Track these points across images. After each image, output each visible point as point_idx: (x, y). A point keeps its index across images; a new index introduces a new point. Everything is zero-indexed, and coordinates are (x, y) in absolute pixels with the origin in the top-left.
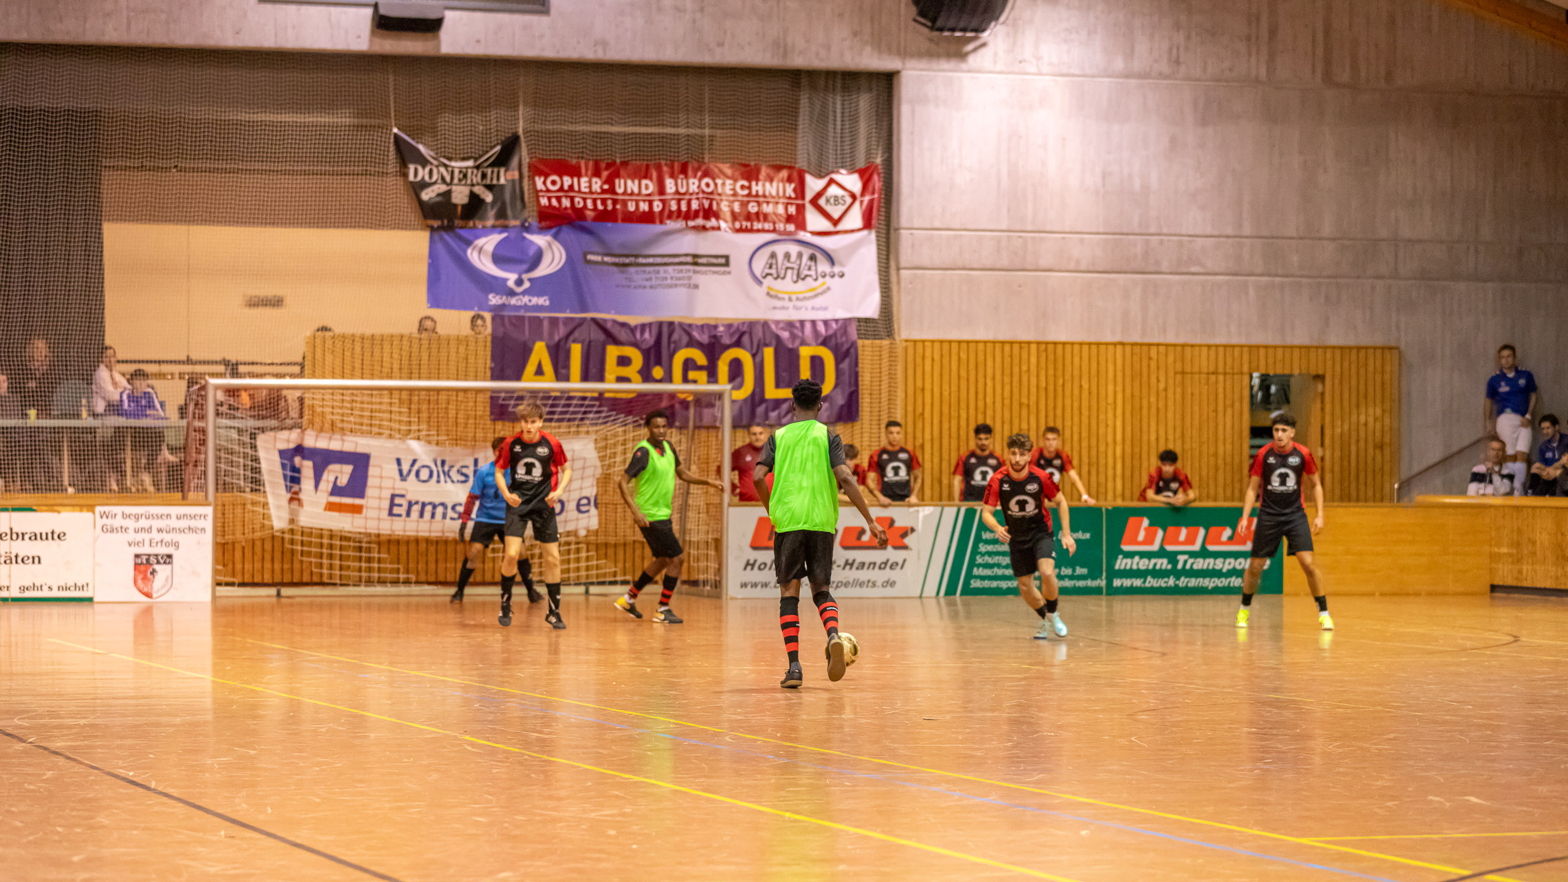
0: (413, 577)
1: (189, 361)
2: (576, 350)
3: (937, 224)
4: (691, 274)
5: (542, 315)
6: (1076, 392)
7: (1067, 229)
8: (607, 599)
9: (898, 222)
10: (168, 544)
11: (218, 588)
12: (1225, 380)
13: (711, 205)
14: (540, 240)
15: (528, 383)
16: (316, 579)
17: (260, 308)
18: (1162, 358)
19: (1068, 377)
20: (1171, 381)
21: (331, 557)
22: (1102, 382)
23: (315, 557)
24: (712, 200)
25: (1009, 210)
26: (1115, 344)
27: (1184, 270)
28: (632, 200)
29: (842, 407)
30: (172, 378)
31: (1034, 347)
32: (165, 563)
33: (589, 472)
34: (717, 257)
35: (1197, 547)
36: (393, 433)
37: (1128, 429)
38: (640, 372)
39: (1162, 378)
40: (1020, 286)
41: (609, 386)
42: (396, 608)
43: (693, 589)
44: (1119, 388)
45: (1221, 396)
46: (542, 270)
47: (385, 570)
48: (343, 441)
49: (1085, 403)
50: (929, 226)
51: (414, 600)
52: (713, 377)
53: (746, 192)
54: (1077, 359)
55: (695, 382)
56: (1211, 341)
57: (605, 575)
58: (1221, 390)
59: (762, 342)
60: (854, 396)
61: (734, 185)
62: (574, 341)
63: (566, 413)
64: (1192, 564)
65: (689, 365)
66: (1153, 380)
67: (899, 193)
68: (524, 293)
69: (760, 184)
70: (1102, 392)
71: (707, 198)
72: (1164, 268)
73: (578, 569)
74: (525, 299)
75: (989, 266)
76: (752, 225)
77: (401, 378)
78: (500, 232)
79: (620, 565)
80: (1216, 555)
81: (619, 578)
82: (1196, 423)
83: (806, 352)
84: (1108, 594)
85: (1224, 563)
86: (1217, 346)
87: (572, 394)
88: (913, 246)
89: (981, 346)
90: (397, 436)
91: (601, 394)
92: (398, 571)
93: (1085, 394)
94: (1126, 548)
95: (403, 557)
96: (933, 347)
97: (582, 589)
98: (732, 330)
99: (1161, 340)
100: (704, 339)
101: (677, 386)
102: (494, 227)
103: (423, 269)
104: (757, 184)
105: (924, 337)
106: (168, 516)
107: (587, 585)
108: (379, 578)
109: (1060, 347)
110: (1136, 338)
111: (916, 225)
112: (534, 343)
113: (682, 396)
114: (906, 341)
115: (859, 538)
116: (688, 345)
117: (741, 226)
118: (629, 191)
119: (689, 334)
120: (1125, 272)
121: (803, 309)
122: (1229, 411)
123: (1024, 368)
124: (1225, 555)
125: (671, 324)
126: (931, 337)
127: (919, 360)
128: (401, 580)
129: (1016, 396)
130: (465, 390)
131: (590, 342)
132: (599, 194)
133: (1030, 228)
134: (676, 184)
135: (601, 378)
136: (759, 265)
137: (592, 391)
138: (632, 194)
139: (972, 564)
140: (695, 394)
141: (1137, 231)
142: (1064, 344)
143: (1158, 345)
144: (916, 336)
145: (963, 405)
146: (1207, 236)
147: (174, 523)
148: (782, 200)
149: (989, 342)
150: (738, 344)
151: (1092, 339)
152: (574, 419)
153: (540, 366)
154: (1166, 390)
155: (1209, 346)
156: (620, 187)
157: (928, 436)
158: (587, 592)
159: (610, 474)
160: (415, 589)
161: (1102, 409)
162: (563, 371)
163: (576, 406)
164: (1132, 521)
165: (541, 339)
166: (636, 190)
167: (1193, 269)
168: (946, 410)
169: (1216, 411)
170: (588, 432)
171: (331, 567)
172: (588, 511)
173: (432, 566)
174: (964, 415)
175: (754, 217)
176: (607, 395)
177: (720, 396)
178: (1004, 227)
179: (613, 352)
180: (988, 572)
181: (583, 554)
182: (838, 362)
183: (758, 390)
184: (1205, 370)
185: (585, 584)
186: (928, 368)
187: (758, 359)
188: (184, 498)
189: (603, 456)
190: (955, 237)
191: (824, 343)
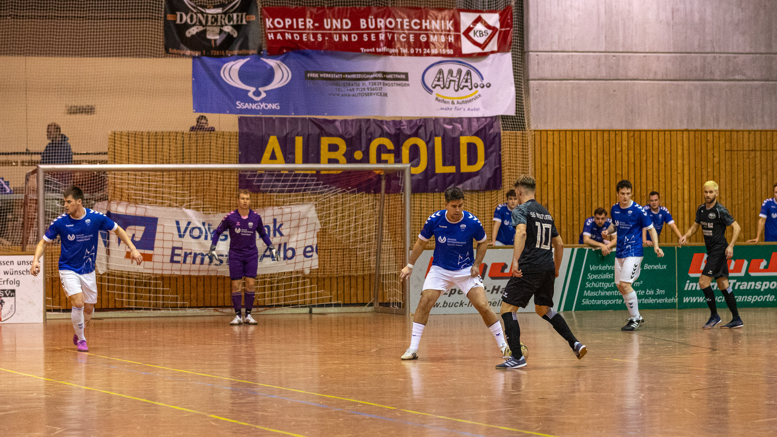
0: (187, 303)
1: (28, 153)
2: (299, 141)
3: (555, 48)
4: (382, 86)
5: (274, 116)
6: (656, 165)
7: (648, 51)
8: (325, 316)
9: (528, 47)
10: (12, 283)
11: (48, 313)
12: (761, 155)
13: (393, 38)
14: (272, 63)
15: (265, 165)
16: (118, 306)
17: (78, 114)
18: (716, 140)
19: (649, 155)
20: (723, 157)
21: (129, 290)
22: (674, 158)
23: (118, 290)
24: (394, 33)
25: (606, 37)
26: (683, 131)
27: (731, 78)
28: (336, 34)
29: (489, 179)
30: (17, 165)
31: (625, 133)
32: (10, 296)
33: (311, 227)
34: (399, 74)
35: (742, 274)
36: (171, 202)
37: (693, 191)
38: (344, 155)
39: (716, 155)
40: (615, 91)
41: (323, 166)
42: (176, 325)
43: (386, 309)
44: (686, 162)
45: (758, 166)
46: (275, 85)
47: (168, 299)
48: (136, 207)
49: (662, 173)
50: (550, 50)
51: (188, 319)
52: (398, 159)
53: (418, 27)
54: (655, 142)
55: (386, 162)
56: (751, 128)
57: (323, 300)
58: (758, 162)
59: (434, 133)
60: (498, 171)
61: (410, 23)
62: (297, 135)
63: (294, 186)
64: (739, 286)
65: (381, 149)
66: (710, 155)
67: (528, 27)
68: (262, 101)
69: (428, 21)
70: (674, 166)
71: (390, 33)
72: (717, 76)
73: (304, 297)
74: (263, 105)
75: (592, 78)
76: (423, 51)
77: (177, 163)
78: (243, 58)
79: (334, 293)
80: (756, 279)
81: (333, 302)
82: (741, 186)
83: (464, 140)
84: (679, 308)
85: (762, 285)
86: (755, 131)
87: (297, 172)
88: (538, 63)
89: (588, 134)
90: (175, 204)
91: (318, 171)
92: (177, 299)
93: (662, 167)
94: (692, 275)
95: (180, 291)
96: (553, 135)
97: (307, 310)
98: (412, 124)
99: (715, 128)
100: (393, 131)
101: (373, 165)
102: (238, 55)
103: (189, 85)
104: (426, 22)
105: (548, 128)
106: (12, 262)
107: (311, 307)
108: (163, 304)
109: (643, 134)
110: (698, 126)
111: (540, 50)
112: (269, 136)
113: (377, 172)
114: (535, 131)
115: (503, 271)
116: (380, 136)
117: (415, 51)
118: (334, 27)
119: (382, 129)
120: (689, 80)
121: (462, 110)
122: (764, 177)
123: (619, 149)
124: (762, 279)
125: (368, 120)
126: (552, 128)
127: (544, 144)
128: (179, 306)
129: (613, 169)
130: (223, 171)
131: (309, 134)
132: (312, 30)
133: (621, 50)
134: (367, 23)
135: (318, 161)
136: (430, 79)
137: (311, 169)
138: (337, 29)
139: (583, 288)
140: (385, 170)
141: (697, 51)
142: (646, 131)
143: (713, 131)
144: (542, 127)
145: (575, 176)
146: (747, 53)
147: (16, 267)
148: (444, 33)
149: (594, 131)
150: (416, 135)
151: (666, 128)
152: (300, 191)
153: (273, 152)
154: (719, 163)
155: (749, 132)
156: (327, 25)
157: (551, 198)
158: (311, 312)
159: (326, 229)
160: (190, 312)
161: (674, 177)
162: (290, 156)
163: (301, 181)
164: (696, 256)
165: (274, 135)
166: (339, 26)
167: (737, 77)
168: (563, 180)
169: (754, 177)
170: (310, 200)
171: (129, 297)
172: (311, 256)
173: (201, 295)
174: (576, 182)
175: (423, 45)
176: (322, 172)
177: (402, 171)
178: (603, 50)
179: (325, 141)
180: (594, 294)
181: (308, 287)
182: (486, 148)
183: (430, 167)
184: (746, 148)
185: (309, 307)
186: (550, 150)
187: (430, 145)
188: (23, 249)
189: (321, 216)
190: (568, 56)
191: (477, 134)
